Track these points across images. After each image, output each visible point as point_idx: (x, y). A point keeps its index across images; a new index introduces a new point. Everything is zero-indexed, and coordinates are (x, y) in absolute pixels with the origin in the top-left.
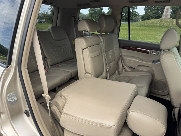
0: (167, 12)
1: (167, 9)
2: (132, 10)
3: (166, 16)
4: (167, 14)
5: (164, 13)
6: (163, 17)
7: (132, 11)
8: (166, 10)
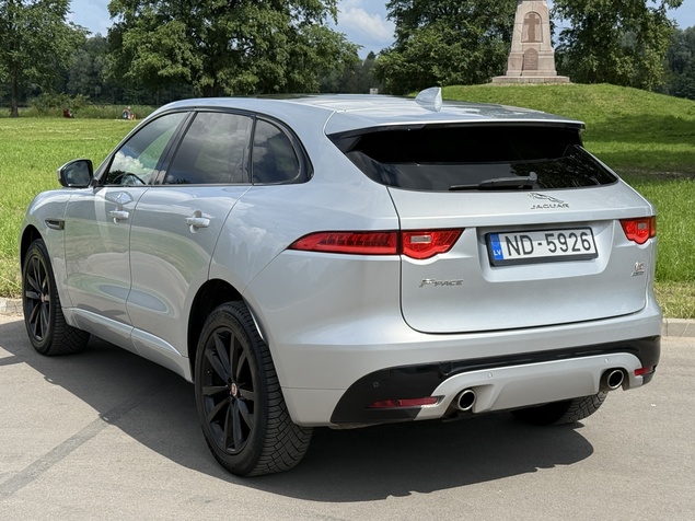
0: (532, 39)
1: (532, 20)
2: (302, 19)
3: (530, 63)
4: (535, 52)
5: (518, 46)
6: (513, 71)
7: (302, 25)
8: (526, 22)
